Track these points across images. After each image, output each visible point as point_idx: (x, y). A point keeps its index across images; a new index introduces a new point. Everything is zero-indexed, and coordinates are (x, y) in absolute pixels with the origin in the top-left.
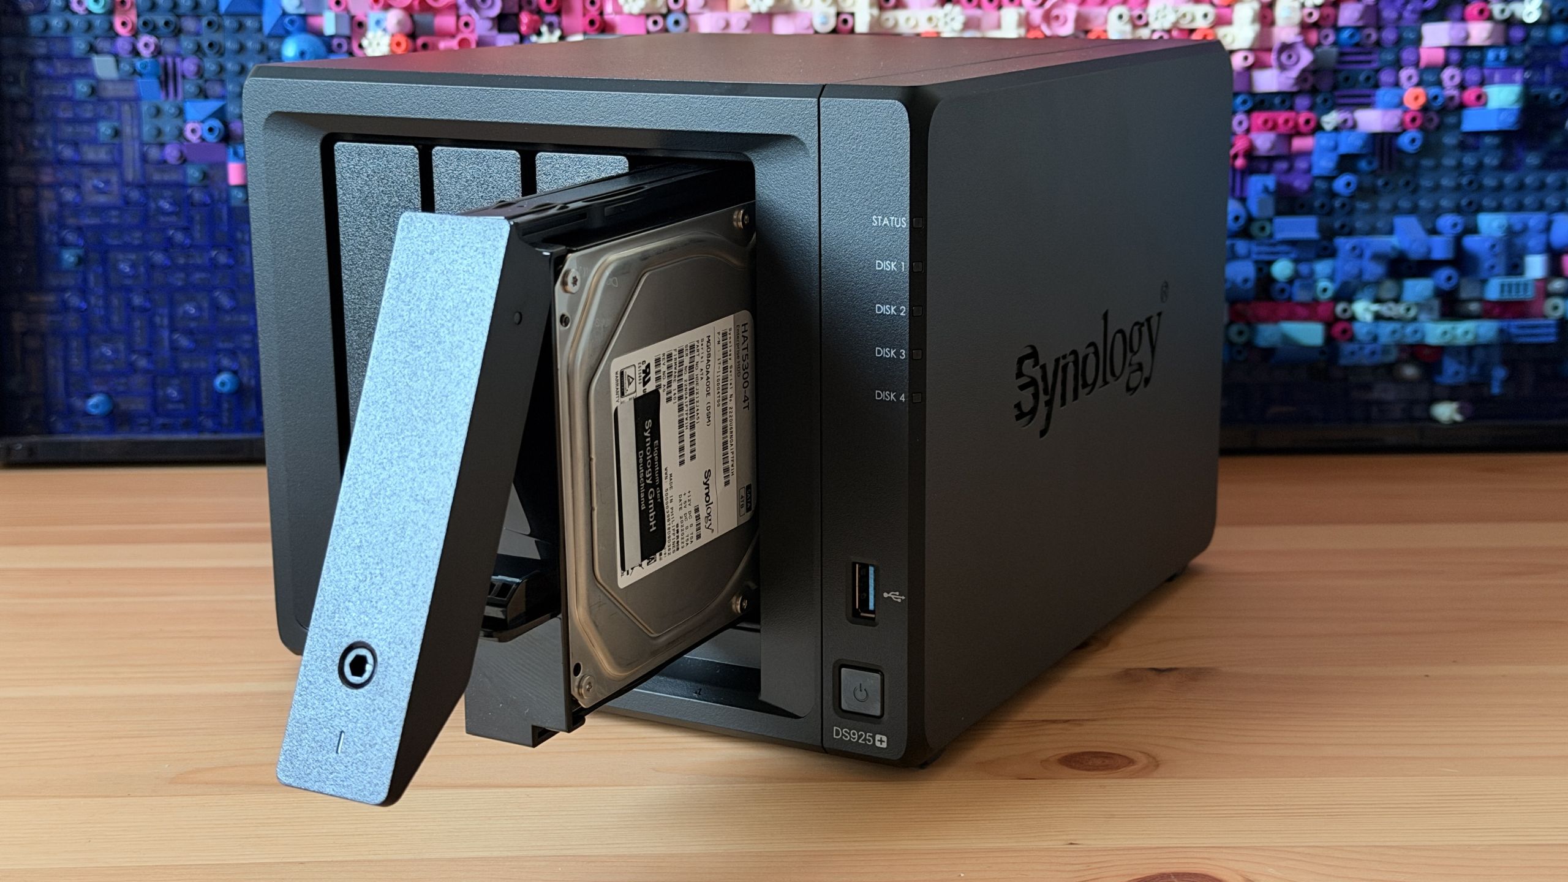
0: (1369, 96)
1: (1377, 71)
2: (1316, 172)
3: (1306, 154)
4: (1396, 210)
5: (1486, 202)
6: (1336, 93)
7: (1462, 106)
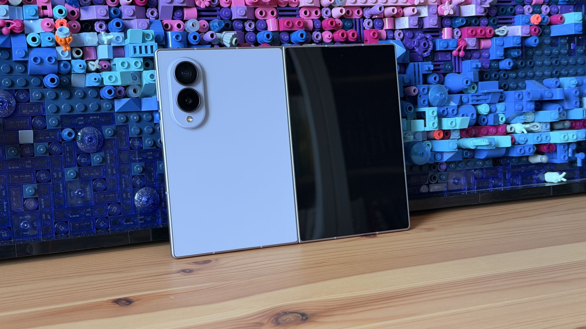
0: (511, 19)
1: (515, 6)
2: (491, 58)
3: (487, 49)
4: (526, 77)
5: (563, 72)
6: (498, 17)
7: (550, 24)
